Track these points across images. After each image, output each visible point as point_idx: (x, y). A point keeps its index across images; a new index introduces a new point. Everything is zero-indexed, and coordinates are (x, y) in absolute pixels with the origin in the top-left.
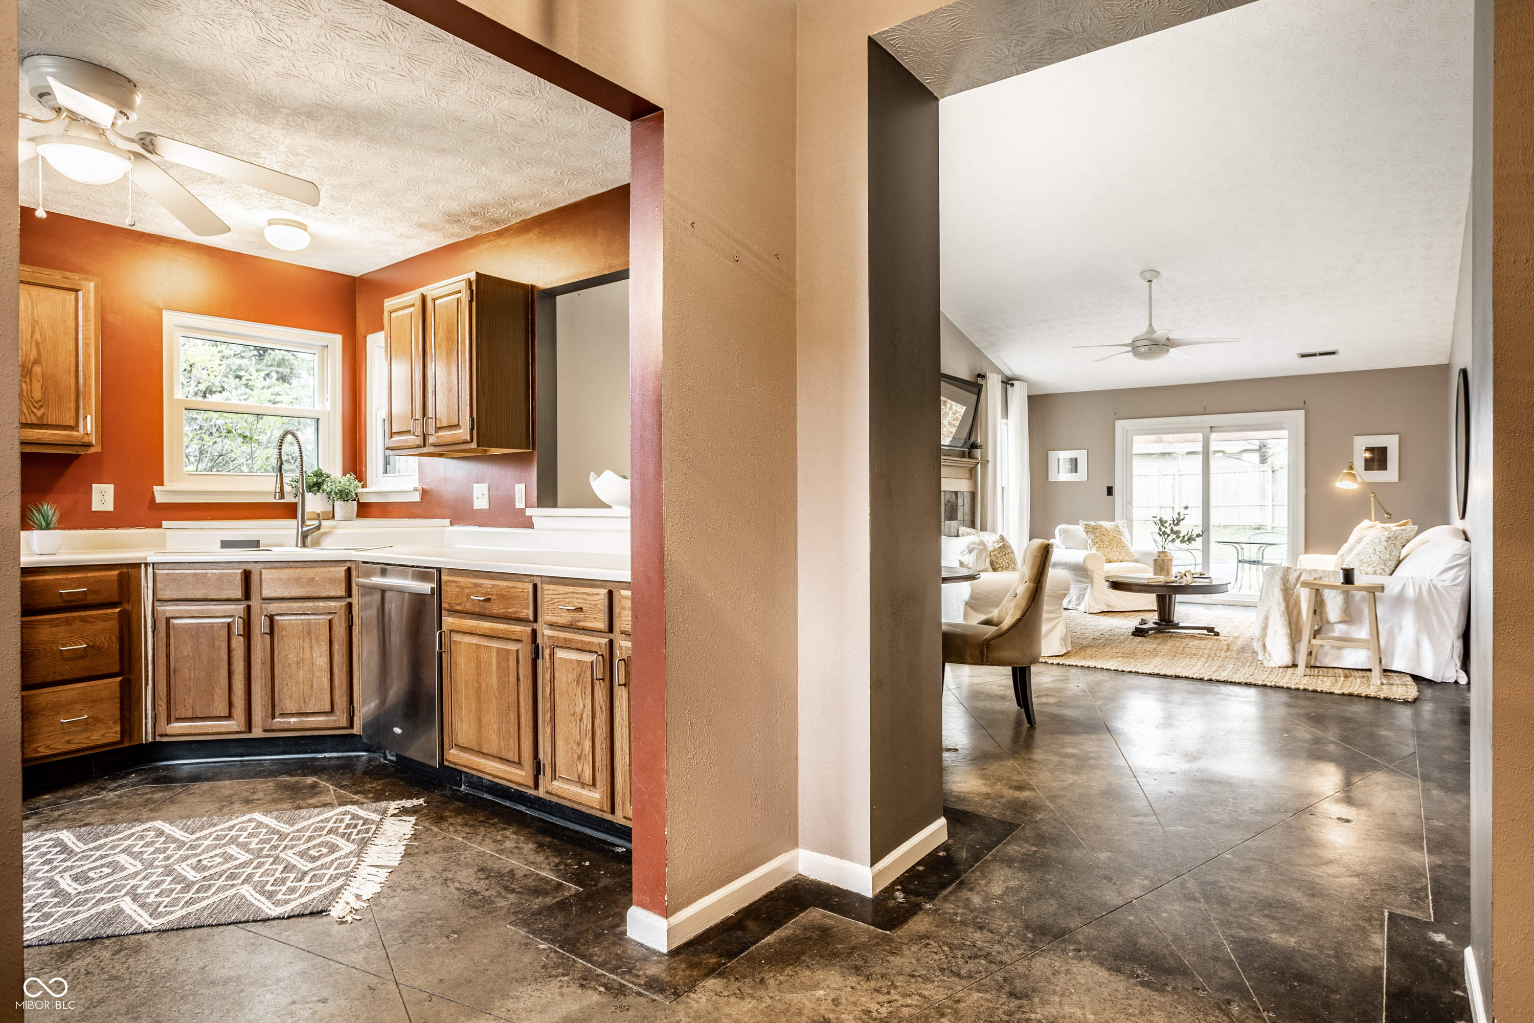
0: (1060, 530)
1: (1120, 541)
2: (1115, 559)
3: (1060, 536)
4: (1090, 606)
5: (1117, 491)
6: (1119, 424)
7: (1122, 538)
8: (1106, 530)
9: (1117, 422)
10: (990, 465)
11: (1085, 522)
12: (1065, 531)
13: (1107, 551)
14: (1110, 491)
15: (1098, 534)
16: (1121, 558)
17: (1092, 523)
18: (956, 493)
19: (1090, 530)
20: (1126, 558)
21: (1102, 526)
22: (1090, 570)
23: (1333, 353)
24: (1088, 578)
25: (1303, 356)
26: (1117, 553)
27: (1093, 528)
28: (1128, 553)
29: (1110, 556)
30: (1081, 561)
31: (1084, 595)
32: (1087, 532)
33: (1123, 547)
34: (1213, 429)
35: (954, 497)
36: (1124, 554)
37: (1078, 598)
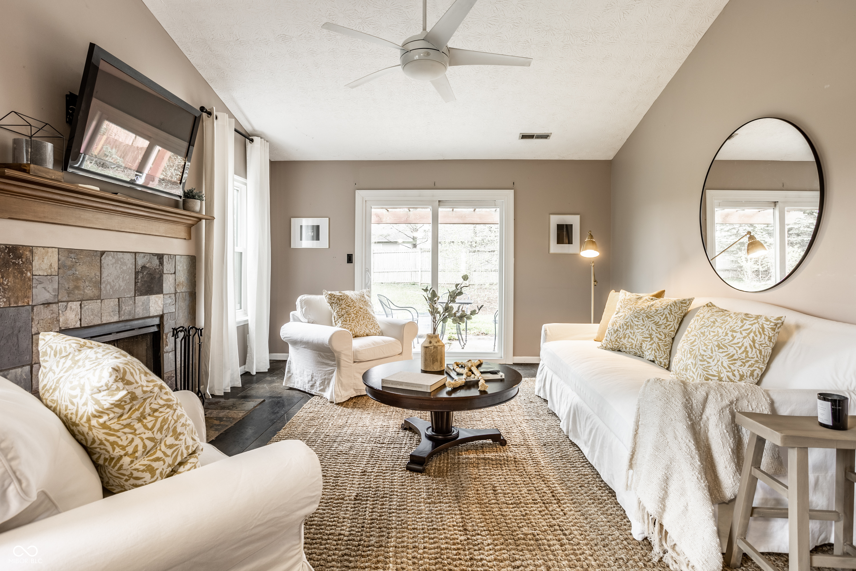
0: (301, 301)
1: (367, 313)
2: (361, 333)
3: (302, 308)
4: (337, 396)
5: (357, 258)
6: (360, 194)
7: (369, 309)
8: (352, 301)
9: (358, 192)
10: (216, 224)
11: (329, 292)
12: (307, 303)
13: (353, 324)
14: (350, 259)
15: (344, 306)
16: (367, 331)
17: (337, 293)
18: (160, 257)
19: (334, 301)
20: (373, 331)
21: (347, 297)
22: (336, 352)
23: (546, 137)
24: (334, 361)
25: (524, 137)
26: (364, 326)
27: (338, 299)
28: (374, 324)
29: (357, 330)
30: (326, 341)
31: (330, 380)
32: (331, 304)
33: (369, 319)
34: (441, 203)
35: (156, 261)
36: (370, 327)
37: (322, 383)
